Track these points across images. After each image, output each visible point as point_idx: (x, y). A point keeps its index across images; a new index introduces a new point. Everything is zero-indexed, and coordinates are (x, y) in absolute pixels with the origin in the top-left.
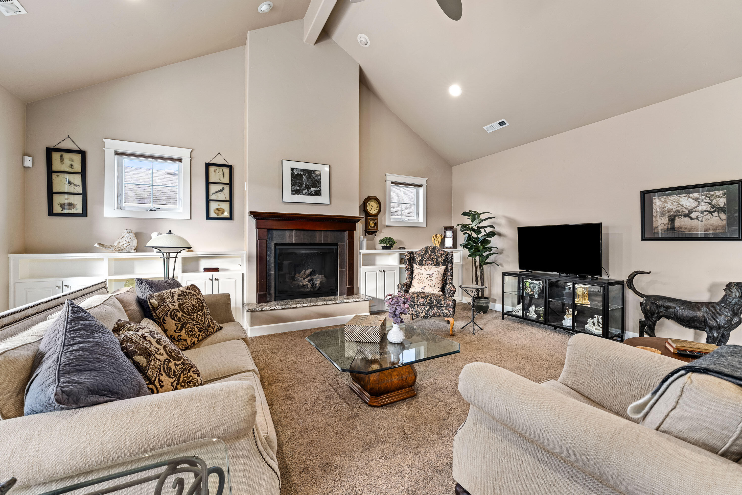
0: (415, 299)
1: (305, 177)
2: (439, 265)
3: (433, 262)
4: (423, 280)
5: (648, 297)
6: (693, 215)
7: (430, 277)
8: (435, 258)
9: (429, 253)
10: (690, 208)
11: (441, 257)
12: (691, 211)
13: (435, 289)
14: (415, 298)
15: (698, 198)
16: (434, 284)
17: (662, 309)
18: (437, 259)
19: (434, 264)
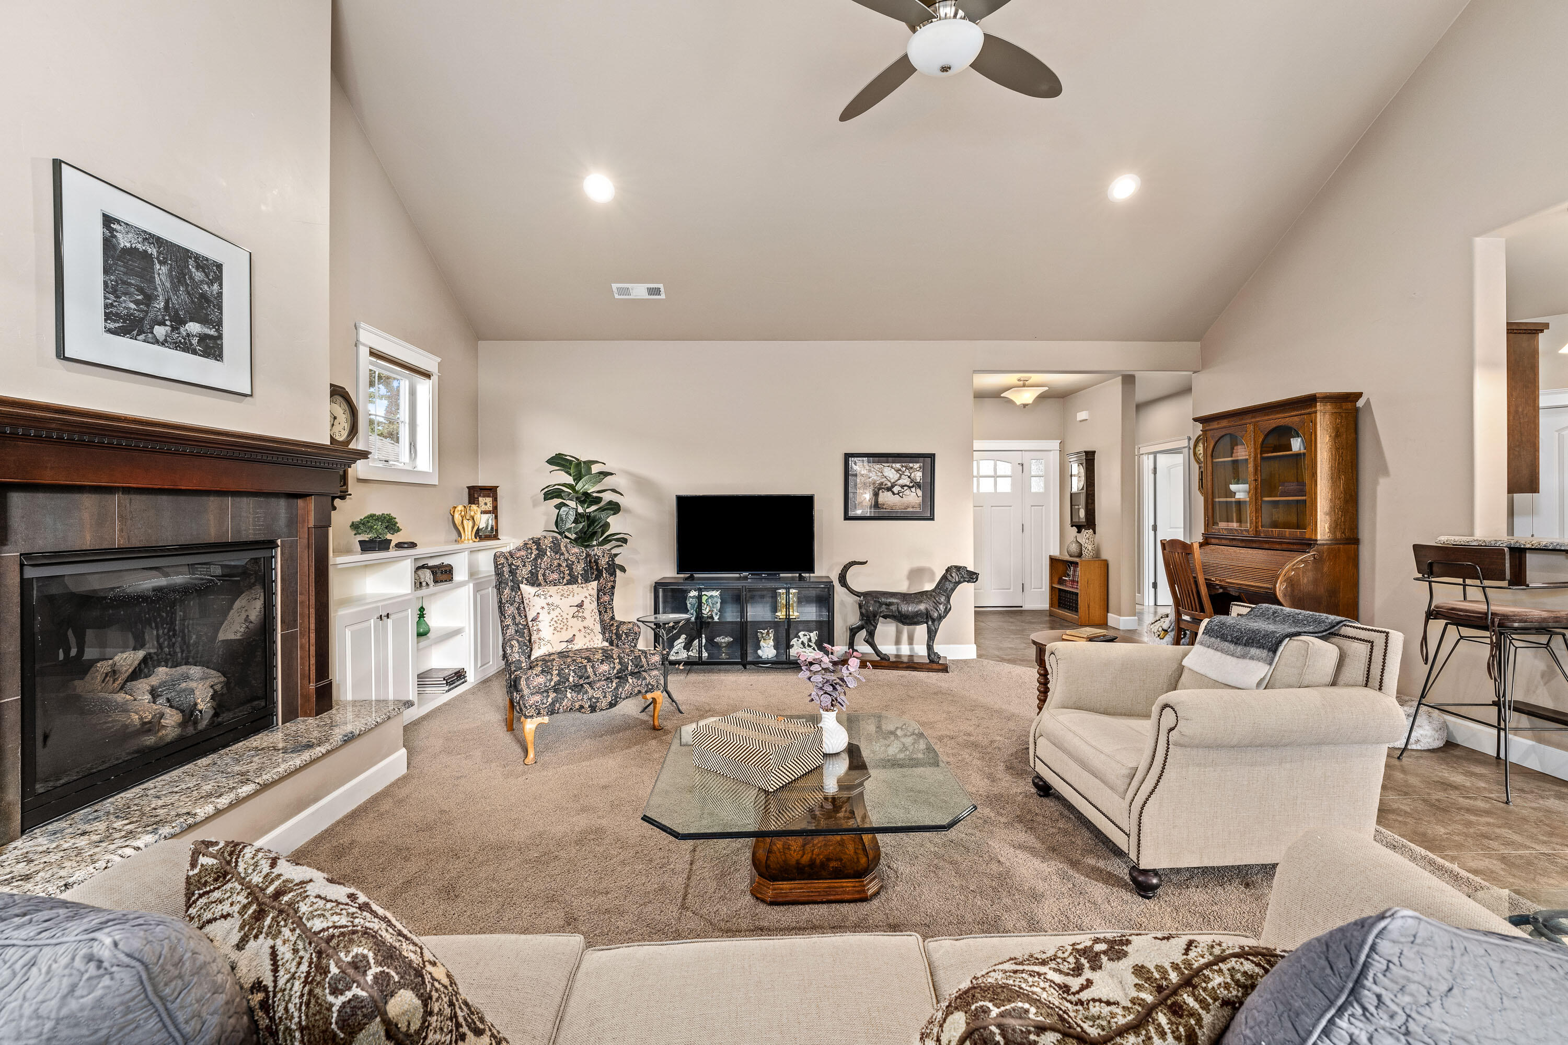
0: (590, 670)
1: (164, 269)
2: (577, 581)
3: (562, 575)
4: (565, 621)
5: (866, 595)
6: (896, 489)
7: (578, 611)
8: (564, 564)
9: (548, 554)
10: (892, 481)
11: (578, 562)
12: (893, 486)
13: (595, 639)
14: (588, 667)
15: (900, 470)
16: (591, 626)
17: (884, 608)
18: (570, 567)
19: (565, 580)
